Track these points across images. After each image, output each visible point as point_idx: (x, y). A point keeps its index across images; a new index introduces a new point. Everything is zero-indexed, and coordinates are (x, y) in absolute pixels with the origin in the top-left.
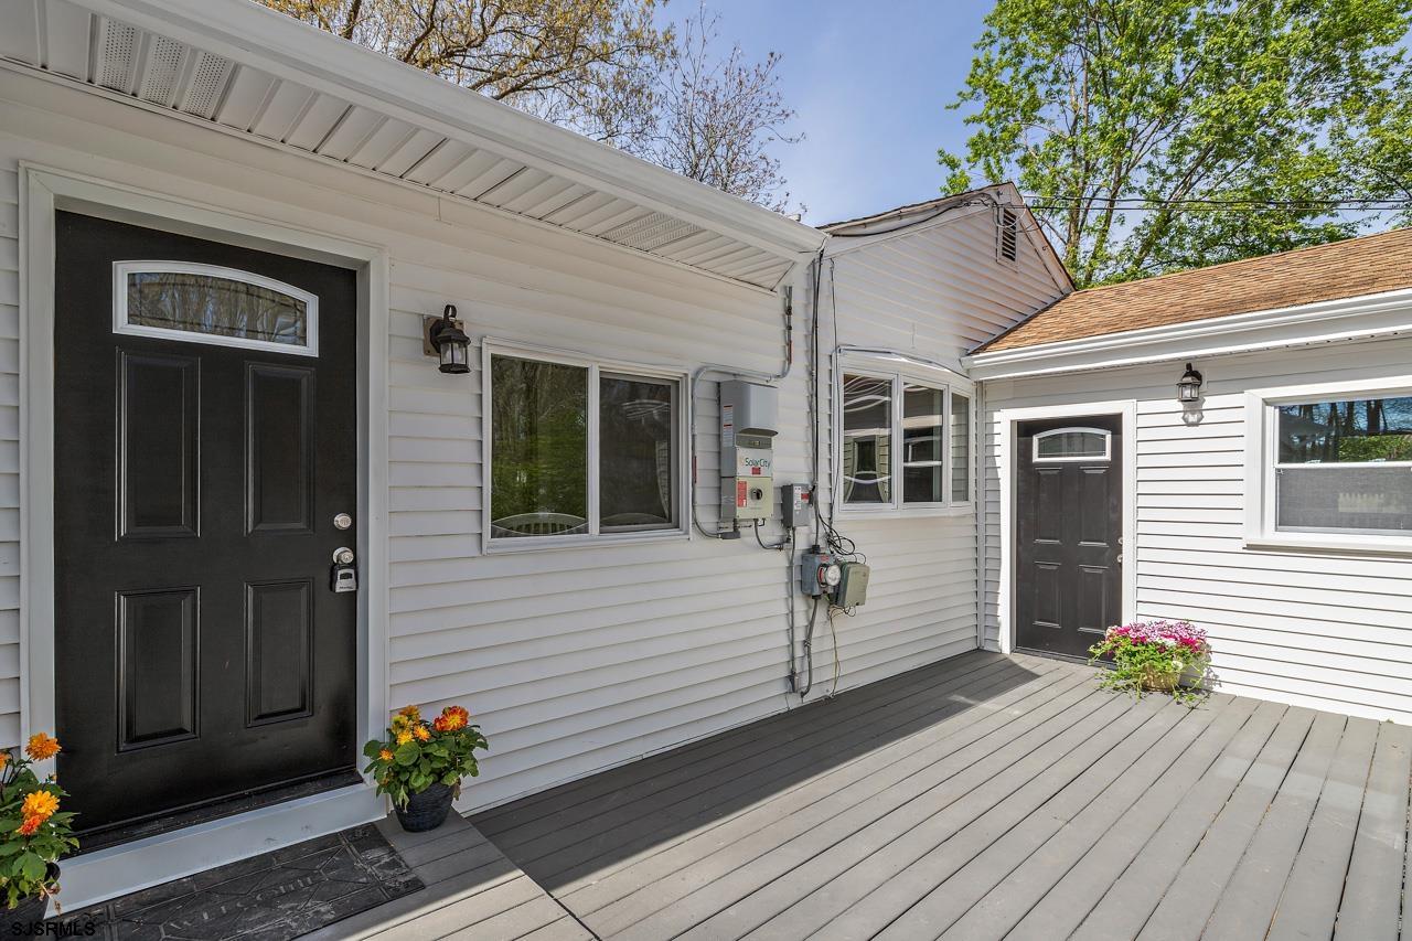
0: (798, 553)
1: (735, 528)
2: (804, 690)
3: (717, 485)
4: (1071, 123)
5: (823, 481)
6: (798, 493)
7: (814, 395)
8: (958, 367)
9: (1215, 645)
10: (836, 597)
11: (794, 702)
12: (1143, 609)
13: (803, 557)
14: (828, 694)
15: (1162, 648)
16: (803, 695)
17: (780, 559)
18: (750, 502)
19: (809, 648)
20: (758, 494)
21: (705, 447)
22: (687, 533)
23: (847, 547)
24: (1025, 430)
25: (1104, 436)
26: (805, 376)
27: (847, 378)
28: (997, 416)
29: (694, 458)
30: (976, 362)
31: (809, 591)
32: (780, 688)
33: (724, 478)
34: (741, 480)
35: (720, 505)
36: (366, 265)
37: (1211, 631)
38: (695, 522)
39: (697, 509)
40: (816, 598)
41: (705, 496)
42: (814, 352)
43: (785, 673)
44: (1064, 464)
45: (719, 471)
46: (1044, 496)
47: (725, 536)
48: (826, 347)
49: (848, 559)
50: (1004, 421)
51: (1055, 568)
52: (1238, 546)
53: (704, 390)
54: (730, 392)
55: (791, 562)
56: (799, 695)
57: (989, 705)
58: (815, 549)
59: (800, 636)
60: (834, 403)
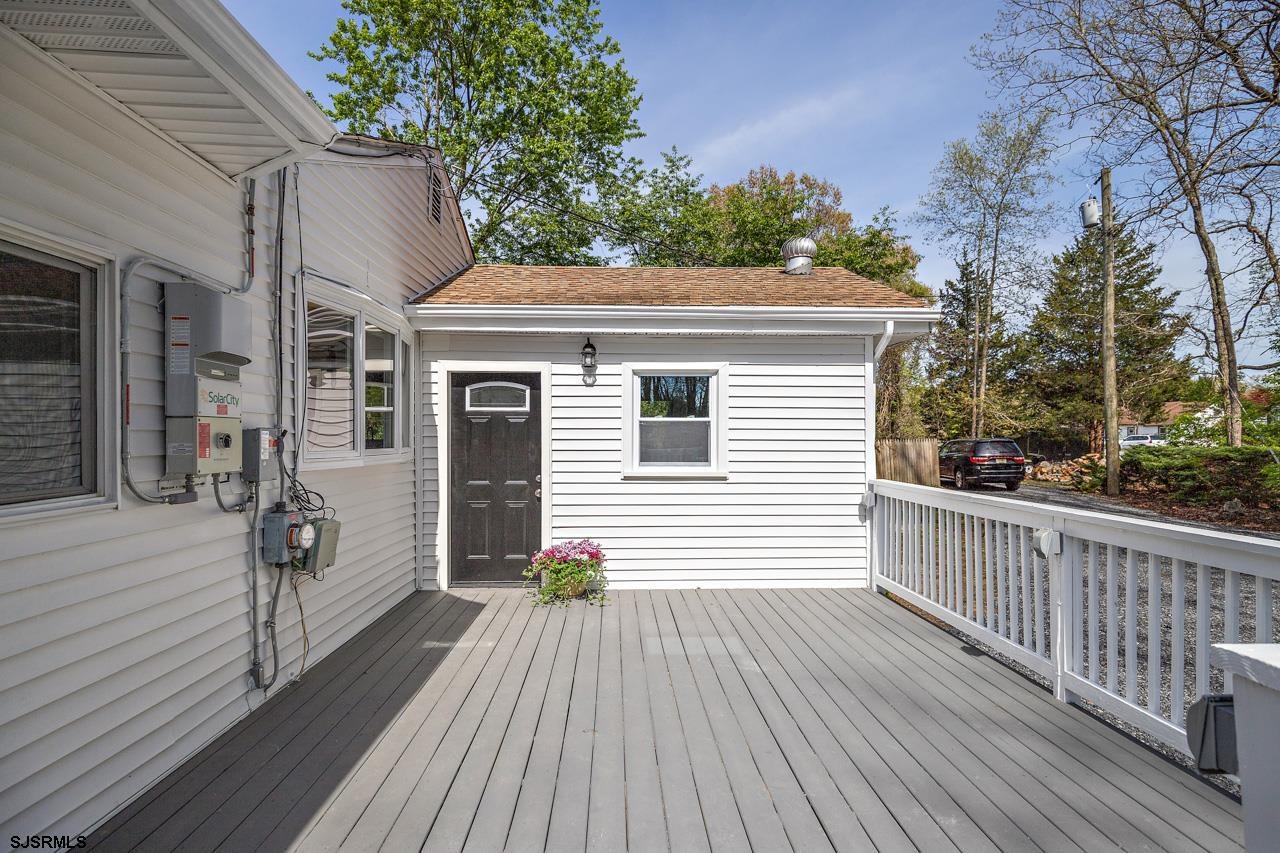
0: (260, 514)
1: (189, 488)
2: (267, 682)
3: (158, 427)
4: (425, 119)
6: (266, 439)
7: (277, 321)
9: (608, 554)
10: (305, 562)
11: (257, 700)
12: (558, 533)
13: (264, 519)
14: (292, 678)
15: (579, 563)
16: (266, 687)
17: (238, 524)
18: (214, 452)
19: (273, 628)
20: (226, 441)
21: (142, 370)
22: (112, 498)
23: (316, 502)
24: (459, 381)
25: (525, 391)
26: (267, 297)
27: (311, 307)
28: (434, 366)
29: (126, 389)
30: (419, 312)
31: (275, 560)
32: (240, 689)
33: (173, 418)
34: (203, 421)
35: (164, 457)
37: (604, 543)
38: (127, 481)
39: (130, 463)
40: (280, 566)
41: (142, 444)
42: (277, 268)
43: (244, 666)
44: (492, 413)
45: (163, 408)
46: (476, 442)
47: (174, 500)
48: (290, 267)
49: (319, 514)
50: (441, 370)
51: (484, 506)
52: (618, 478)
53: (139, 289)
55: (253, 528)
56: (262, 690)
57: (463, 644)
58: (279, 508)
59: (262, 617)
60: (298, 334)
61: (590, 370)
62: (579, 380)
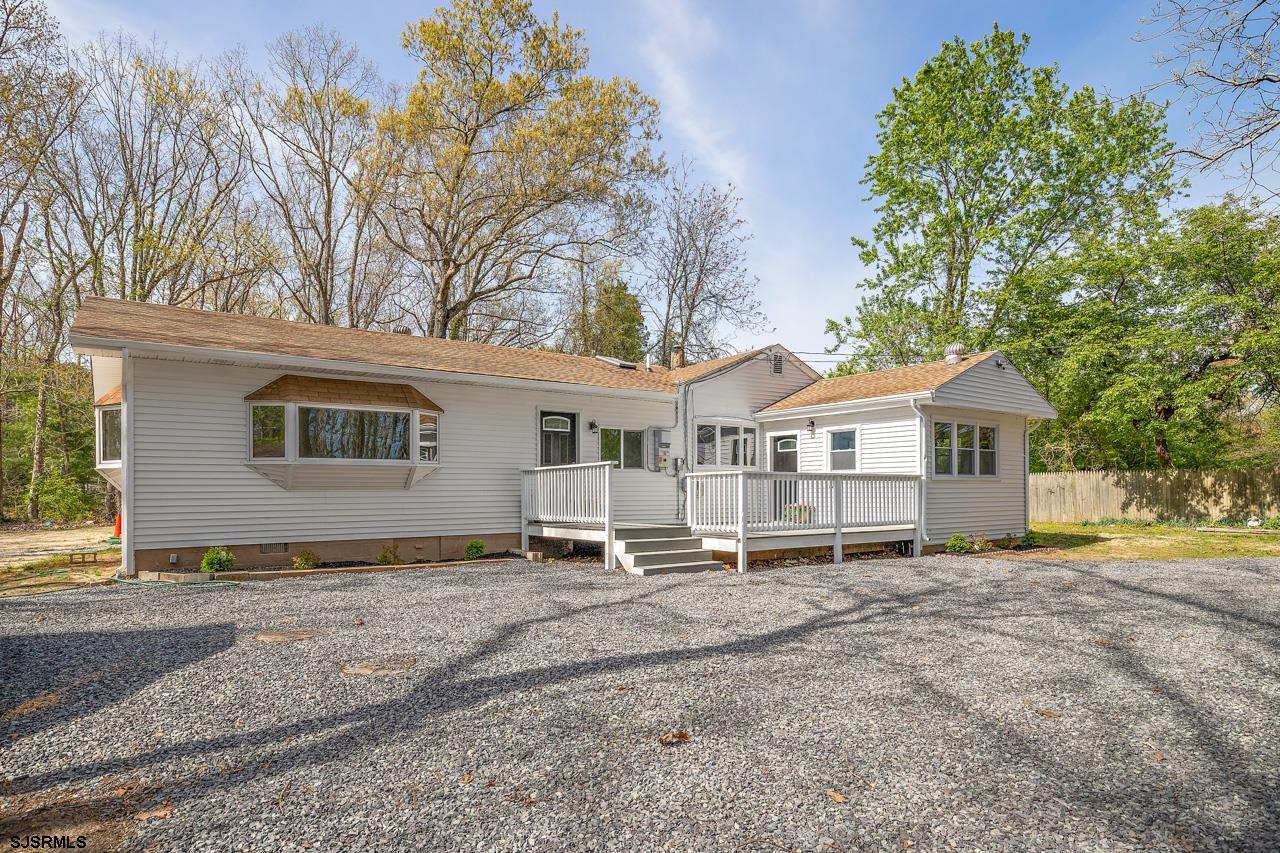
1: (661, 469)
3: (654, 458)
5: (689, 458)
6: (680, 460)
7: (686, 432)
8: (750, 418)
17: (674, 479)
18: (664, 462)
20: (666, 460)
21: (651, 447)
24: (777, 439)
25: (790, 442)
26: (683, 426)
27: (698, 425)
29: (648, 451)
30: (757, 415)
33: (656, 455)
34: (661, 456)
35: (655, 463)
36: (579, 414)
38: (648, 467)
39: (649, 464)
41: (651, 461)
42: (685, 418)
45: (654, 454)
47: (656, 471)
48: (690, 416)
50: (767, 436)
53: (651, 433)
54: (657, 433)
60: (693, 435)
61: (813, 432)
62: (809, 436)
